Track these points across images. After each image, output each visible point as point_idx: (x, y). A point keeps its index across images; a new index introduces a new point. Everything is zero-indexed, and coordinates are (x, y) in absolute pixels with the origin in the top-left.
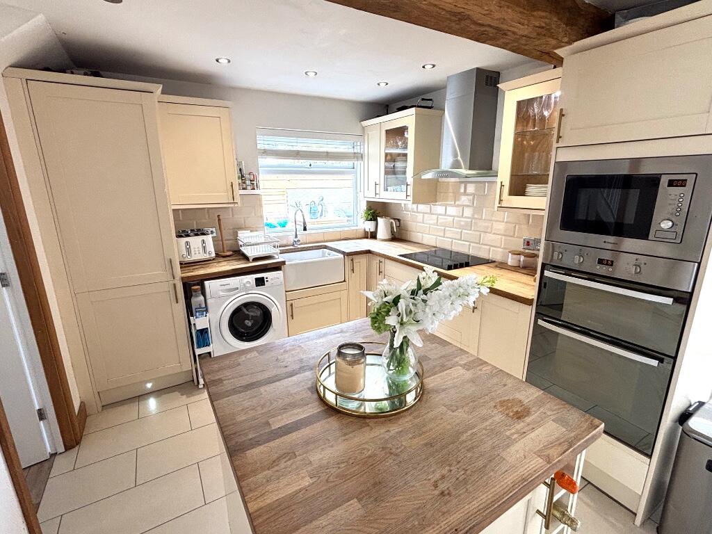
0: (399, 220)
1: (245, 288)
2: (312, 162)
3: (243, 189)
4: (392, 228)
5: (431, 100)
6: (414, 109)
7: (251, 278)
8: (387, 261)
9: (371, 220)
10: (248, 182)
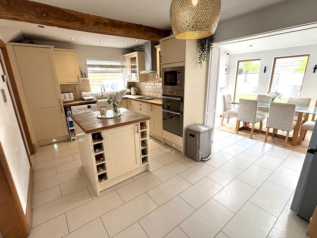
0: (138, 88)
1: (84, 109)
2: (107, 69)
3: (82, 78)
4: (136, 91)
5: (142, 49)
6: (136, 52)
7: (86, 106)
8: (132, 100)
9: (129, 88)
10: (84, 76)
